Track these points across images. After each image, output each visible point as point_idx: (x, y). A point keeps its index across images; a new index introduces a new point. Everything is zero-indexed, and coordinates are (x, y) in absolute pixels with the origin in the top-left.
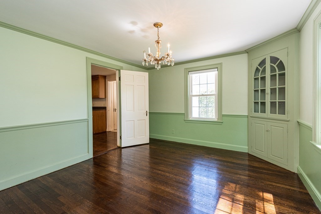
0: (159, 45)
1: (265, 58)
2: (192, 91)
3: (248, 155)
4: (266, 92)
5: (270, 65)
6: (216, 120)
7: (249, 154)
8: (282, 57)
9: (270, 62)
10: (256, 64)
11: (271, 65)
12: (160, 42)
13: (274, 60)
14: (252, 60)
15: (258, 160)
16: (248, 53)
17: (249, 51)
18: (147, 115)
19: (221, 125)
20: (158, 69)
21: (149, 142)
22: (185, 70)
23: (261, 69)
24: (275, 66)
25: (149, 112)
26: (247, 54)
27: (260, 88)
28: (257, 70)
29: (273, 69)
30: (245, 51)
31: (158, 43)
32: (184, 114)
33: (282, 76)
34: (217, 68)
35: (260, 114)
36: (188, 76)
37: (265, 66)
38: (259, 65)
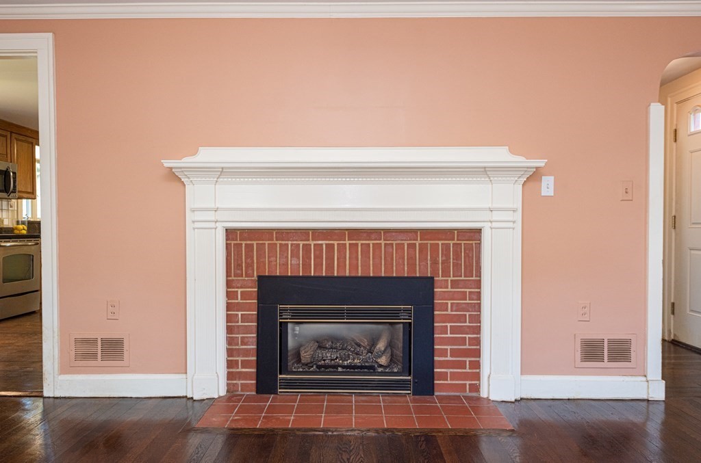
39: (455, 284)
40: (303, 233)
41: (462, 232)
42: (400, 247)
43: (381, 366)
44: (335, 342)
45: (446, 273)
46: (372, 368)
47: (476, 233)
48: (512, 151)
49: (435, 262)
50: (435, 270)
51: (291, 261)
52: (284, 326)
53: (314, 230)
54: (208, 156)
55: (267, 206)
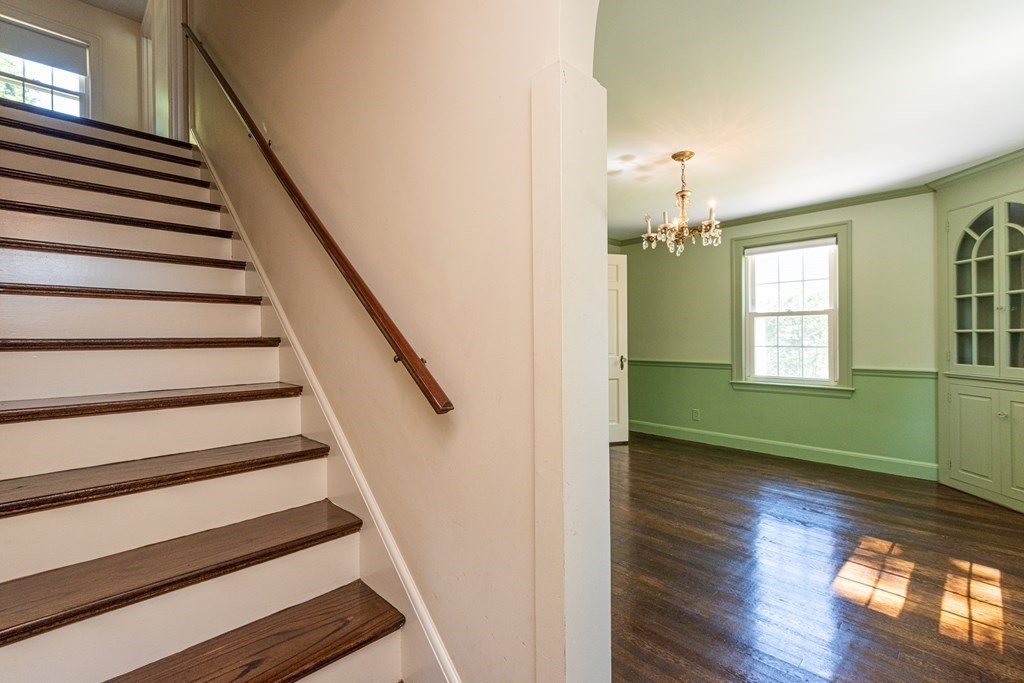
0: (686, 201)
2: (753, 303)
3: (935, 486)
4: (996, 305)
5: (1007, 229)
6: (833, 385)
7: (940, 484)
9: (1007, 220)
10: (962, 223)
11: (1010, 228)
12: (688, 194)
14: (950, 211)
15: (971, 500)
16: (935, 191)
17: (936, 187)
18: (622, 367)
19: (849, 398)
20: (678, 255)
21: (627, 440)
22: (734, 242)
23: (978, 239)
25: (629, 361)
26: (932, 194)
27: (978, 292)
28: (966, 241)
30: (926, 185)
31: (683, 196)
32: (731, 365)
34: (835, 236)
35: (974, 369)
36: (743, 259)
37: (992, 231)
38: (972, 227)
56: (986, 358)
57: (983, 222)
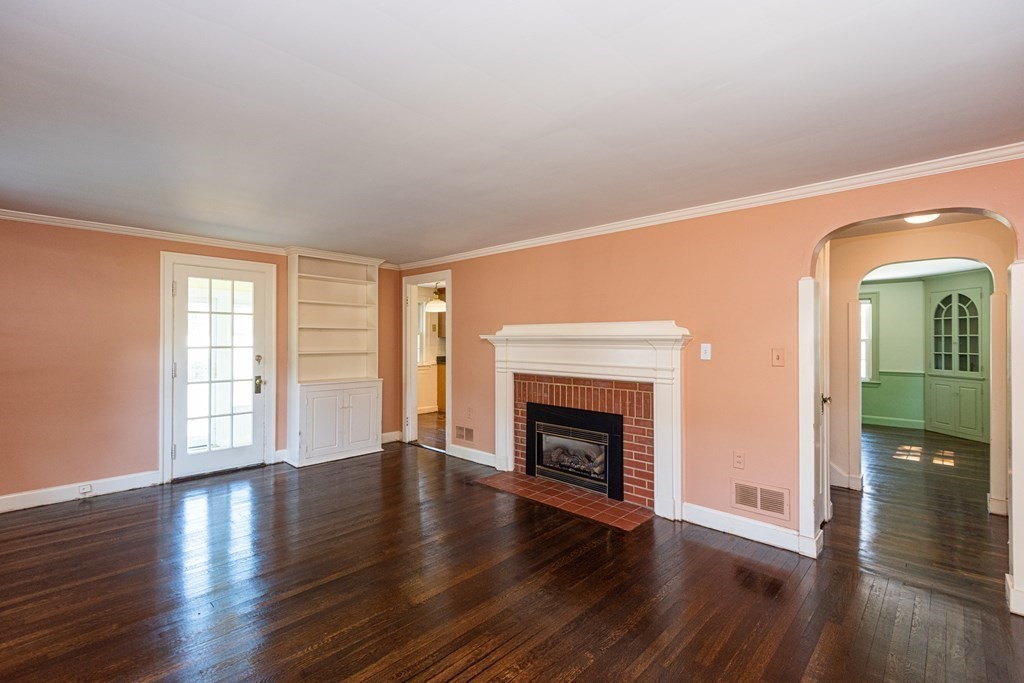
1: (949, 294)
4: (953, 341)
5: (957, 305)
7: (926, 430)
8: (974, 298)
9: (958, 301)
10: (937, 300)
11: (959, 305)
13: (963, 299)
14: (932, 292)
19: (878, 387)
23: (945, 308)
24: (965, 307)
27: (945, 334)
28: (939, 309)
29: (962, 312)
33: (974, 322)
34: (870, 299)
35: (943, 372)
37: (951, 306)
38: (942, 302)
39: (637, 422)
40: (549, 378)
41: (642, 385)
42: (603, 391)
43: (595, 473)
44: (565, 451)
45: (631, 414)
46: (590, 473)
47: (649, 386)
48: (678, 324)
49: (624, 405)
50: (624, 410)
51: (544, 395)
52: (540, 435)
53: (555, 377)
54: (508, 331)
55: (527, 360)
56: (948, 367)
57: (947, 300)
